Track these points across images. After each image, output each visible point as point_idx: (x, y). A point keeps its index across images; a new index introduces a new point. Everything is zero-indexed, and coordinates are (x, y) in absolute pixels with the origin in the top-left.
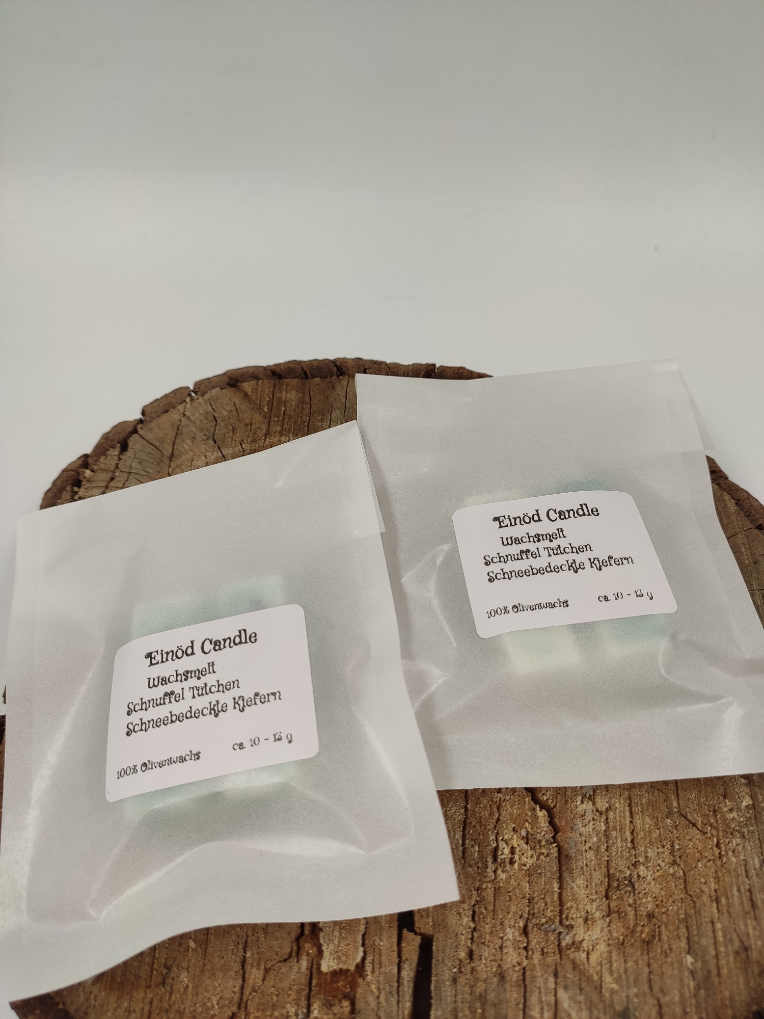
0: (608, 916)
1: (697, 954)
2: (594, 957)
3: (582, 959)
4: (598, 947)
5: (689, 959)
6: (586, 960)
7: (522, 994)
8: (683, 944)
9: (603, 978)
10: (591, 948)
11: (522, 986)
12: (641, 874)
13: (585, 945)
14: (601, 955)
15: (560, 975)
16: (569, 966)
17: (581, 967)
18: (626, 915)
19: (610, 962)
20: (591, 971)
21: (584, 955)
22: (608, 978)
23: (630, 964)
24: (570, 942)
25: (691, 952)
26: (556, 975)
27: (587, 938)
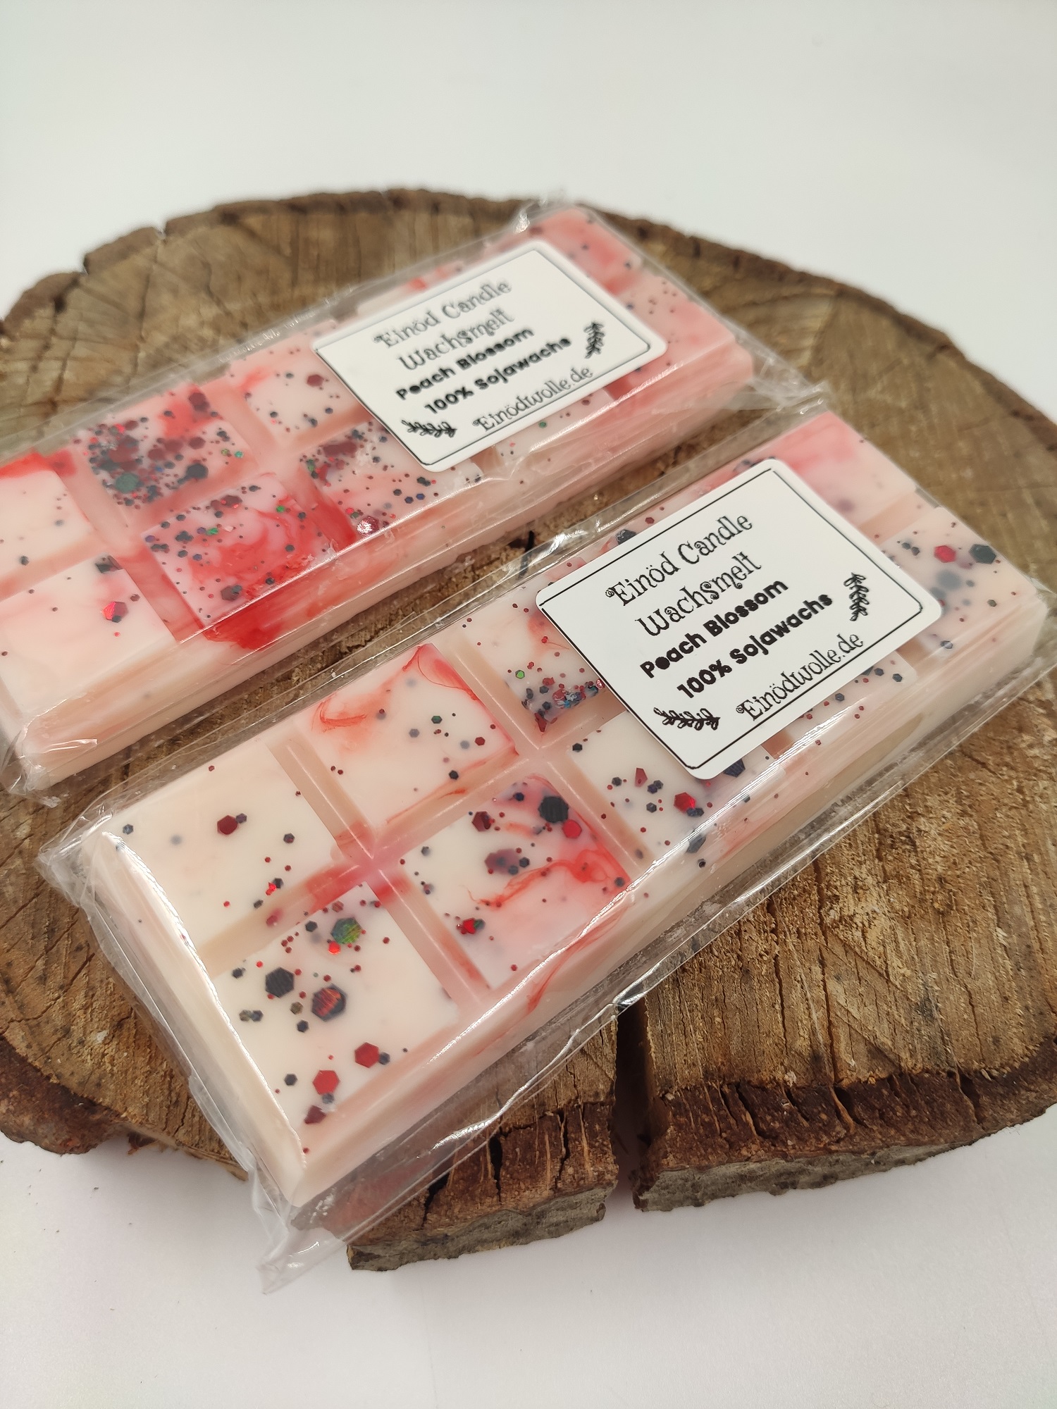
0: (885, 882)
1: (1009, 926)
2: (873, 935)
3: (856, 938)
4: (876, 922)
5: (1001, 933)
6: (862, 939)
7: (778, 992)
8: (991, 914)
9: (889, 962)
10: (866, 924)
11: (777, 980)
12: (922, 828)
13: (857, 920)
14: (882, 932)
15: (828, 963)
16: (839, 950)
17: (857, 949)
18: (908, 878)
19: (896, 942)
20: (871, 954)
21: (859, 934)
22: (895, 962)
23: (923, 942)
24: (837, 918)
25: (1001, 924)
26: (822, 963)
27: (859, 911)
